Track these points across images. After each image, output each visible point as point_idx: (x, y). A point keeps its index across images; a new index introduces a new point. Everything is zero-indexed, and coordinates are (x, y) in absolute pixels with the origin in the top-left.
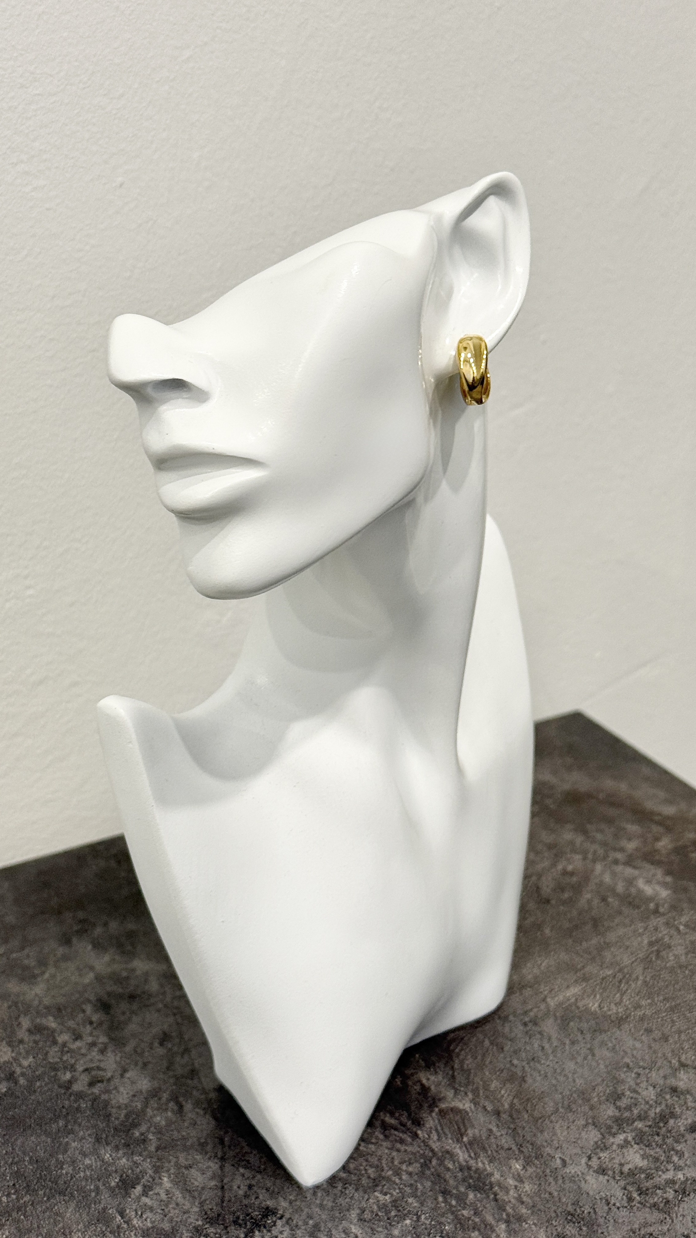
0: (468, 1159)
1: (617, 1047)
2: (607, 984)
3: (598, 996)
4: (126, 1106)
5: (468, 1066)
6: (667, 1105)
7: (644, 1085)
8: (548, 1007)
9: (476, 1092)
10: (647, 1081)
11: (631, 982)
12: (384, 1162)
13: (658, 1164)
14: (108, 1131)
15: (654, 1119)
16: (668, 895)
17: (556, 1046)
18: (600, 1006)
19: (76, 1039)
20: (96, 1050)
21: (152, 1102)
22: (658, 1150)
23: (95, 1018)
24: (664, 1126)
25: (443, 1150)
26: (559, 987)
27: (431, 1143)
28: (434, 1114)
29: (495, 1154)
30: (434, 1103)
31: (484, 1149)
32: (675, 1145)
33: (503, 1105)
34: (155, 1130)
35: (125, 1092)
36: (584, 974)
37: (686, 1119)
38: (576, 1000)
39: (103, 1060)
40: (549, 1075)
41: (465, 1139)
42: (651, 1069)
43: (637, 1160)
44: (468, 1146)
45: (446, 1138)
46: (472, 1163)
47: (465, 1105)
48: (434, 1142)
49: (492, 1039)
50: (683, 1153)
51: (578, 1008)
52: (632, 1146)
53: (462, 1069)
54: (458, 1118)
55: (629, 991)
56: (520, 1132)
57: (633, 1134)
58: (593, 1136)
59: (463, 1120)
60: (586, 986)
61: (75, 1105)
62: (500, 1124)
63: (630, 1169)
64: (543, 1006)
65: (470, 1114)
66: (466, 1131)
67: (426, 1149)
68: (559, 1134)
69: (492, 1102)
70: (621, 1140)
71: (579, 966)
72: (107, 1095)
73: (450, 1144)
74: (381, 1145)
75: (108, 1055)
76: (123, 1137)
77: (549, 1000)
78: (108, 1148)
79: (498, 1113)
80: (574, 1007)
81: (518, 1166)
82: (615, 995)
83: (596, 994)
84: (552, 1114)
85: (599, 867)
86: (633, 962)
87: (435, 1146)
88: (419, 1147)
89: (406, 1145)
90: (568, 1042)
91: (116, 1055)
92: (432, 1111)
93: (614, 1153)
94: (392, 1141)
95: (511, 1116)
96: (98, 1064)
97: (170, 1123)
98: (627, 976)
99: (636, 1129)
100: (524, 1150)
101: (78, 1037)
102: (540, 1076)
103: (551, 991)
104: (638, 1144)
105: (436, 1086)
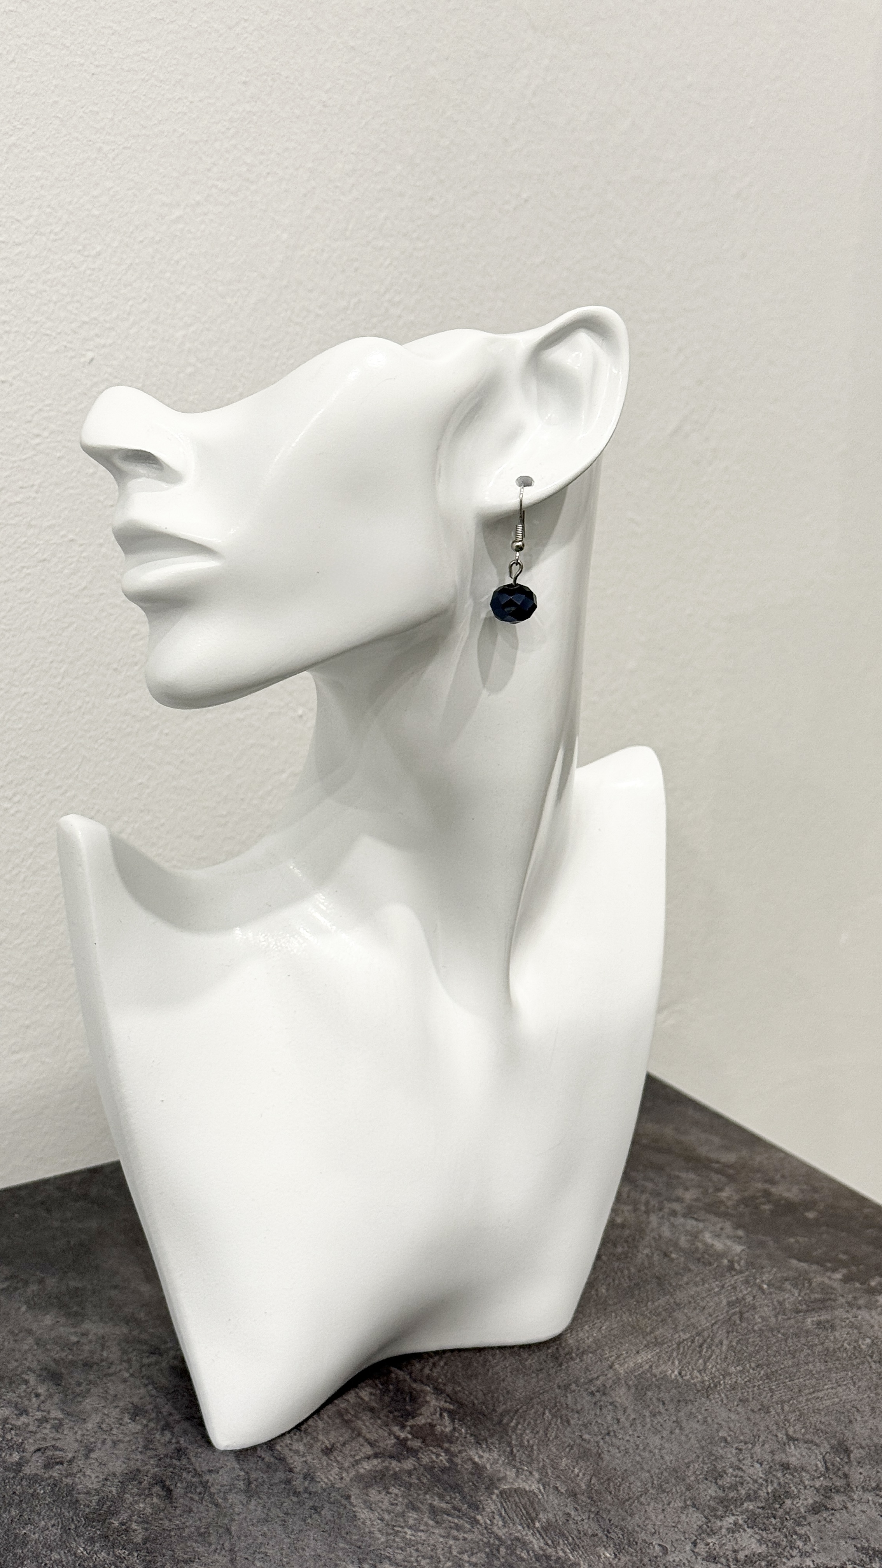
0: (545, 1547)
1: (709, 1418)
2: (686, 1349)
3: (677, 1363)
4: (97, 1492)
5: (528, 1441)
6: (779, 1484)
7: (748, 1462)
8: (616, 1373)
9: (542, 1470)
10: (752, 1458)
11: (713, 1347)
12: (439, 1551)
13: (780, 1550)
14: (79, 1522)
15: (767, 1500)
16: (743, 1250)
17: (634, 1419)
18: (680, 1374)
19: (21, 1414)
20: (48, 1426)
21: (130, 1487)
22: (778, 1533)
23: (41, 1390)
24: (780, 1508)
25: (512, 1537)
26: (627, 1353)
27: (495, 1529)
28: (494, 1497)
29: (578, 1543)
30: (492, 1484)
31: (563, 1535)
32: (797, 1528)
33: (580, 1487)
34: (140, 1520)
35: (93, 1476)
36: (656, 1338)
37: (806, 1499)
38: (651, 1367)
39: (59, 1439)
40: (631, 1451)
41: (537, 1525)
42: (754, 1445)
43: (753, 1546)
44: (543, 1534)
45: (514, 1524)
46: (550, 1551)
47: (533, 1486)
48: (499, 1528)
49: (554, 1411)
50: (809, 1537)
51: (655, 1376)
52: (745, 1530)
53: (521, 1446)
54: (525, 1500)
55: (714, 1357)
56: (605, 1516)
57: (745, 1517)
58: (695, 1519)
59: (532, 1503)
60: (661, 1351)
61: (31, 1491)
62: (578, 1507)
63: (746, 1556)
64: (610, 1374)
65: (540, 1497)
66: (537, 1515)
67: (490, 1537)
68: (654, 1518)
69: (564, 1482)
70: (730, 1523)
71: (648, 1330)
72: (69, 1478)
73: (519, 1530)
74: (433, 1533)
75: (65, 1433)
76: (99, 1527)
77: (617, 1366)
78: (81, 1540)
79: (574, 1495)
80: (649, 1375)
81: (608, 1555)
82: (698, 1360)
83: (674, 1359)
84: (641, 1495)
85: (654, 1219)
86: (713, 1325)
87: (500, 1533)
88: (483, 1534)
89: (465, 1532)
90: (647, 1414)
91: (76, 1433)
92: (492, 1493)
93: (724, 1538)
94: (446, 1528)
95: (591, 1498)
96: (53, 1443)
97: (157, 1510)
98: (709, 1340)
99: (747, 1510)
100: (613, 1535)
101: (24, 1412)
102: (620, 1452)
103: (618, 1357)
104: (752, 1528)
105: (491, 1465)
